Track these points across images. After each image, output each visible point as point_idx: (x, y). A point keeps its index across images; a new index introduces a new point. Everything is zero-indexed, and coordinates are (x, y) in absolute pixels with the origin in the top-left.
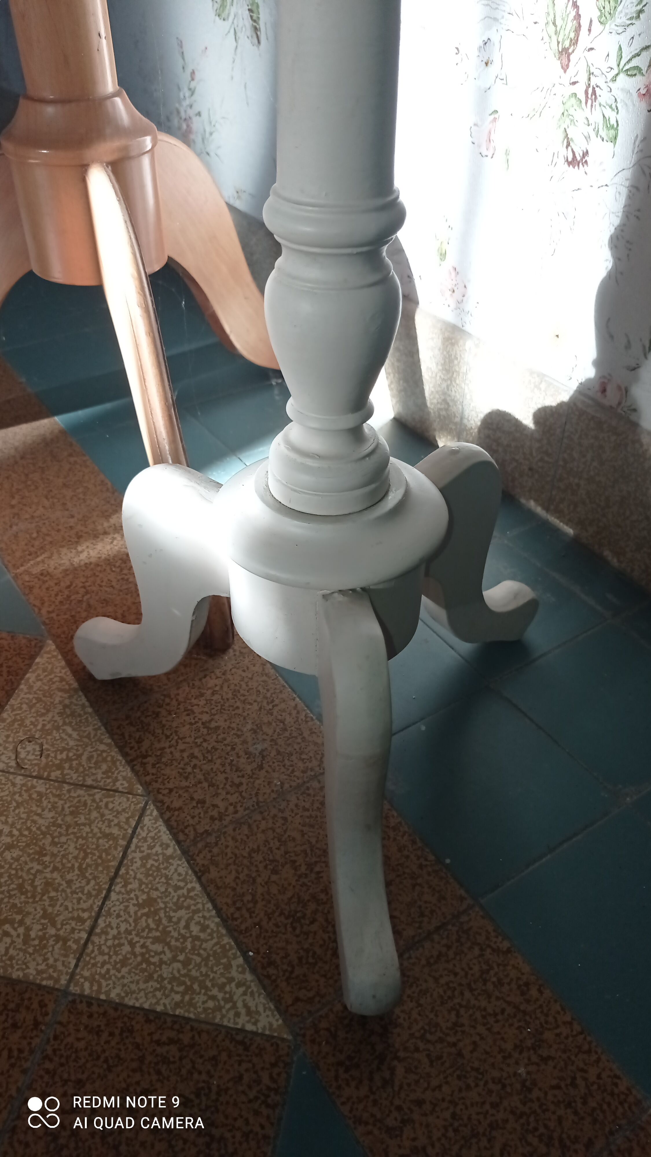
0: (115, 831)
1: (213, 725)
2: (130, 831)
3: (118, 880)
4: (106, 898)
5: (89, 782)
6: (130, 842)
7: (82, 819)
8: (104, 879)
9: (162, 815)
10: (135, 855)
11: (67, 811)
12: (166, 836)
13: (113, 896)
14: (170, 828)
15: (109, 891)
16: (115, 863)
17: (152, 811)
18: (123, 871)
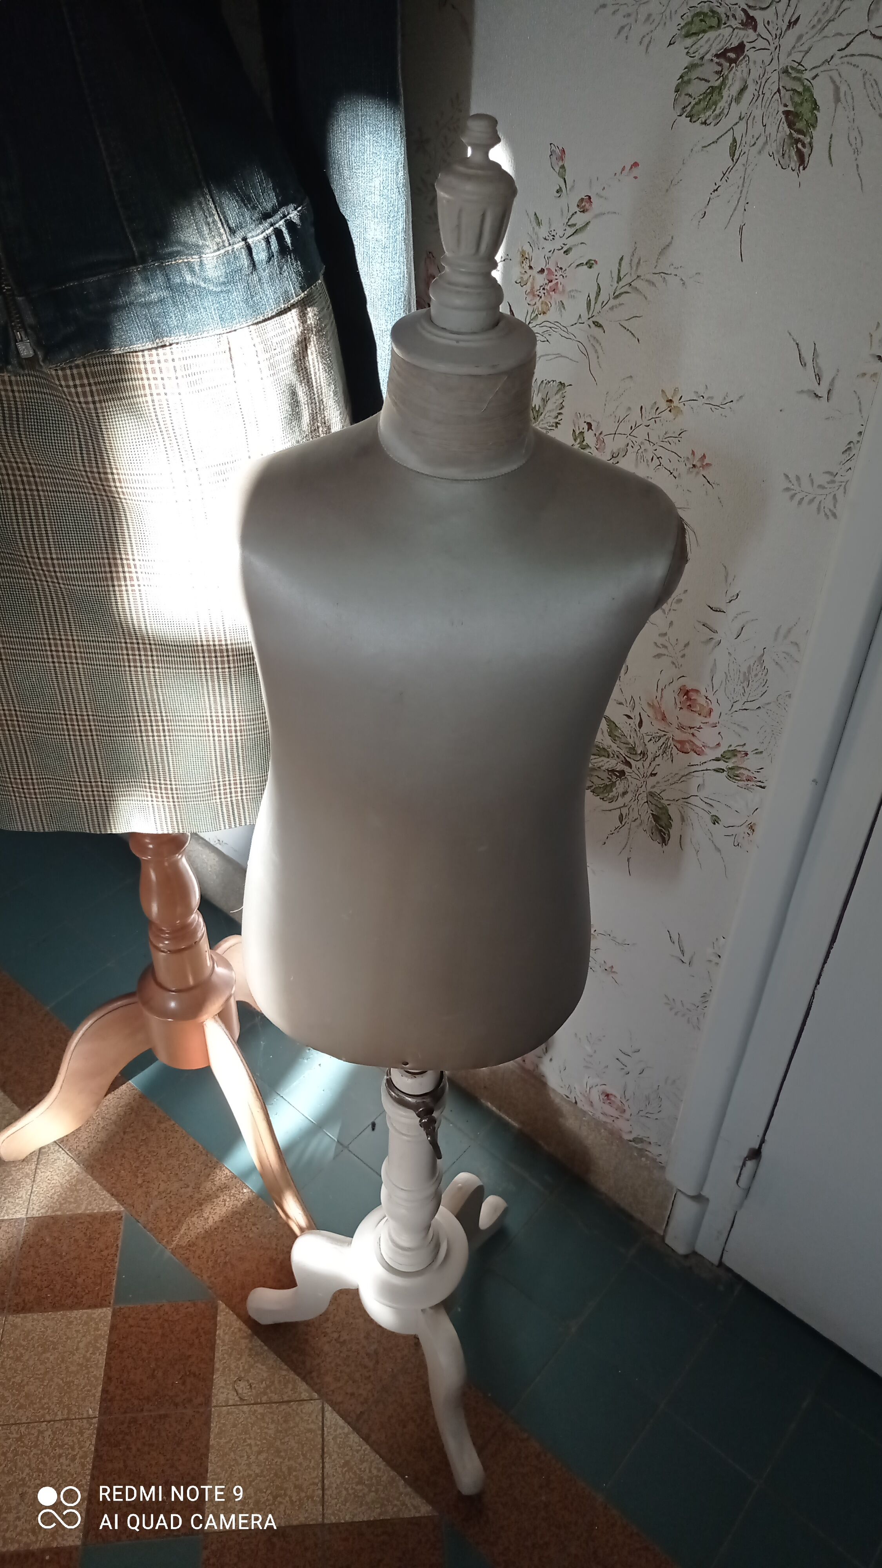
0: (312, 1426)
1: (342, 1339)
2: (321, 1424)
3: (326, 1455)
4: (323, 1467)
5: (286, 1399)
6: (323, 1430)
7: (292, 1425)
8: (317, 1456)
9: (334, 1409)
10: (329, 1438)
11: (281, 1421)
12: (341, 1422)
13: (327, 1465)
14: (341, 1416)
15: (323, 1463)
16: (320, 1446)
17: (328, 1408)
18: (326, 1450)
